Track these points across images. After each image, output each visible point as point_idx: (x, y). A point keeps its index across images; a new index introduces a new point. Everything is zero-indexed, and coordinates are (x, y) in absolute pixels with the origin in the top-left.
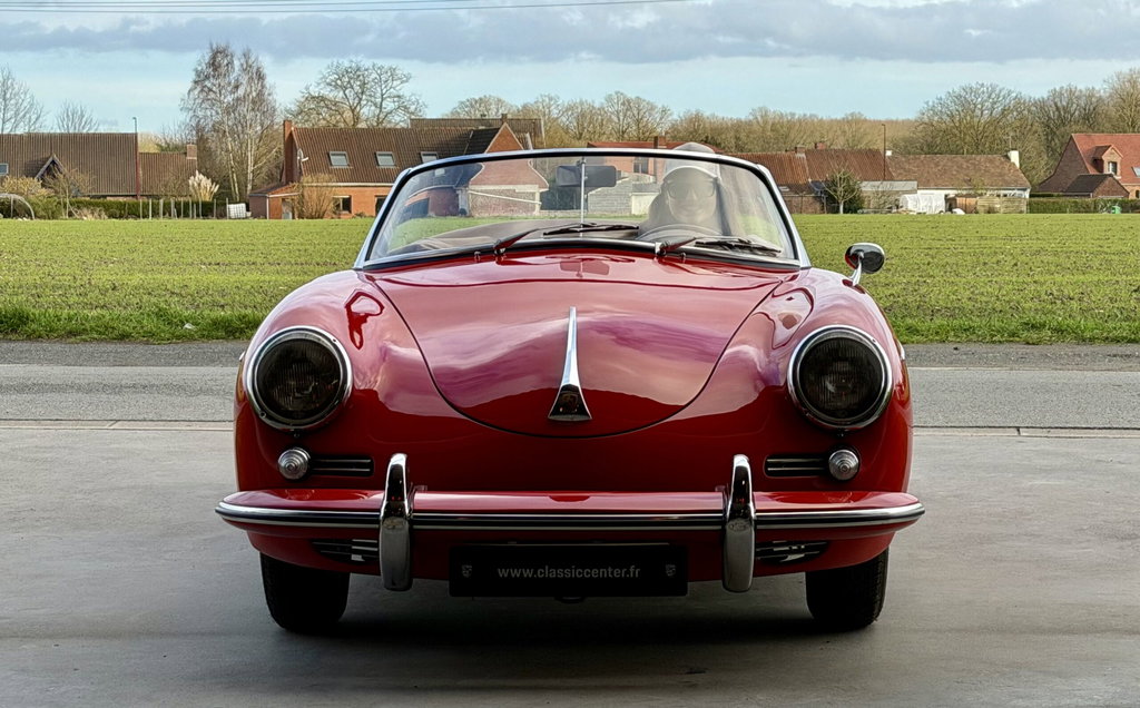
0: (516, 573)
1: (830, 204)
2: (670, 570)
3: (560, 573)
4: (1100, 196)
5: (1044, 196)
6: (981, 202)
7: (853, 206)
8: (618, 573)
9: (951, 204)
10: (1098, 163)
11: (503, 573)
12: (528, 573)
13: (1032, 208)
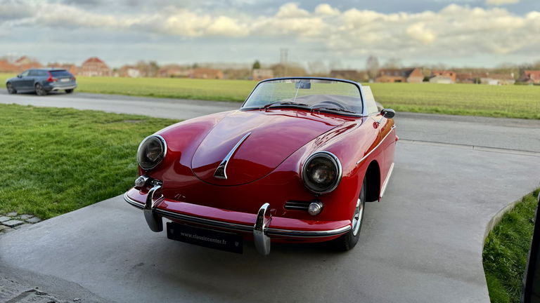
0: (186, 235)
1: (475, 82)
2: (237, 244)
3: (200, 238)
4: (529, 82)
5: (517, 82)
6: (504, 83)
7: (479, 82)
8: (219, 241)
9: (498, 83)
10: (529, 76)
11: (182, 234)
12: (190, 236)
13: (515, 84)
